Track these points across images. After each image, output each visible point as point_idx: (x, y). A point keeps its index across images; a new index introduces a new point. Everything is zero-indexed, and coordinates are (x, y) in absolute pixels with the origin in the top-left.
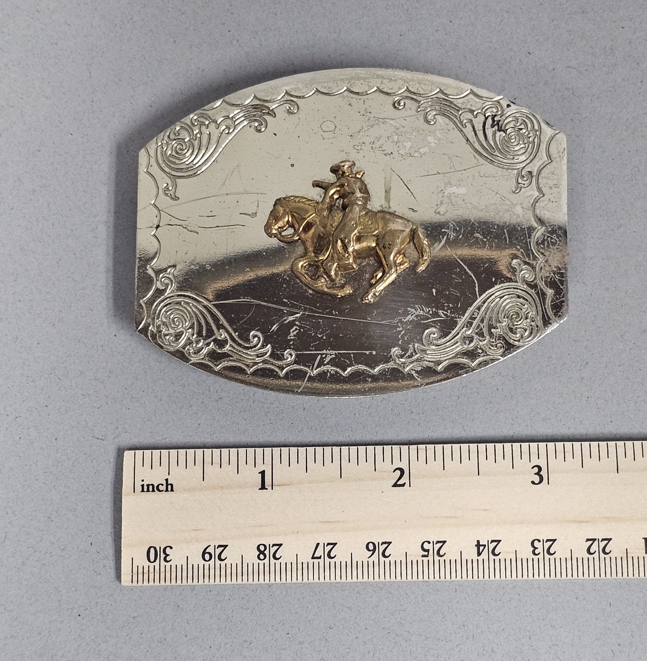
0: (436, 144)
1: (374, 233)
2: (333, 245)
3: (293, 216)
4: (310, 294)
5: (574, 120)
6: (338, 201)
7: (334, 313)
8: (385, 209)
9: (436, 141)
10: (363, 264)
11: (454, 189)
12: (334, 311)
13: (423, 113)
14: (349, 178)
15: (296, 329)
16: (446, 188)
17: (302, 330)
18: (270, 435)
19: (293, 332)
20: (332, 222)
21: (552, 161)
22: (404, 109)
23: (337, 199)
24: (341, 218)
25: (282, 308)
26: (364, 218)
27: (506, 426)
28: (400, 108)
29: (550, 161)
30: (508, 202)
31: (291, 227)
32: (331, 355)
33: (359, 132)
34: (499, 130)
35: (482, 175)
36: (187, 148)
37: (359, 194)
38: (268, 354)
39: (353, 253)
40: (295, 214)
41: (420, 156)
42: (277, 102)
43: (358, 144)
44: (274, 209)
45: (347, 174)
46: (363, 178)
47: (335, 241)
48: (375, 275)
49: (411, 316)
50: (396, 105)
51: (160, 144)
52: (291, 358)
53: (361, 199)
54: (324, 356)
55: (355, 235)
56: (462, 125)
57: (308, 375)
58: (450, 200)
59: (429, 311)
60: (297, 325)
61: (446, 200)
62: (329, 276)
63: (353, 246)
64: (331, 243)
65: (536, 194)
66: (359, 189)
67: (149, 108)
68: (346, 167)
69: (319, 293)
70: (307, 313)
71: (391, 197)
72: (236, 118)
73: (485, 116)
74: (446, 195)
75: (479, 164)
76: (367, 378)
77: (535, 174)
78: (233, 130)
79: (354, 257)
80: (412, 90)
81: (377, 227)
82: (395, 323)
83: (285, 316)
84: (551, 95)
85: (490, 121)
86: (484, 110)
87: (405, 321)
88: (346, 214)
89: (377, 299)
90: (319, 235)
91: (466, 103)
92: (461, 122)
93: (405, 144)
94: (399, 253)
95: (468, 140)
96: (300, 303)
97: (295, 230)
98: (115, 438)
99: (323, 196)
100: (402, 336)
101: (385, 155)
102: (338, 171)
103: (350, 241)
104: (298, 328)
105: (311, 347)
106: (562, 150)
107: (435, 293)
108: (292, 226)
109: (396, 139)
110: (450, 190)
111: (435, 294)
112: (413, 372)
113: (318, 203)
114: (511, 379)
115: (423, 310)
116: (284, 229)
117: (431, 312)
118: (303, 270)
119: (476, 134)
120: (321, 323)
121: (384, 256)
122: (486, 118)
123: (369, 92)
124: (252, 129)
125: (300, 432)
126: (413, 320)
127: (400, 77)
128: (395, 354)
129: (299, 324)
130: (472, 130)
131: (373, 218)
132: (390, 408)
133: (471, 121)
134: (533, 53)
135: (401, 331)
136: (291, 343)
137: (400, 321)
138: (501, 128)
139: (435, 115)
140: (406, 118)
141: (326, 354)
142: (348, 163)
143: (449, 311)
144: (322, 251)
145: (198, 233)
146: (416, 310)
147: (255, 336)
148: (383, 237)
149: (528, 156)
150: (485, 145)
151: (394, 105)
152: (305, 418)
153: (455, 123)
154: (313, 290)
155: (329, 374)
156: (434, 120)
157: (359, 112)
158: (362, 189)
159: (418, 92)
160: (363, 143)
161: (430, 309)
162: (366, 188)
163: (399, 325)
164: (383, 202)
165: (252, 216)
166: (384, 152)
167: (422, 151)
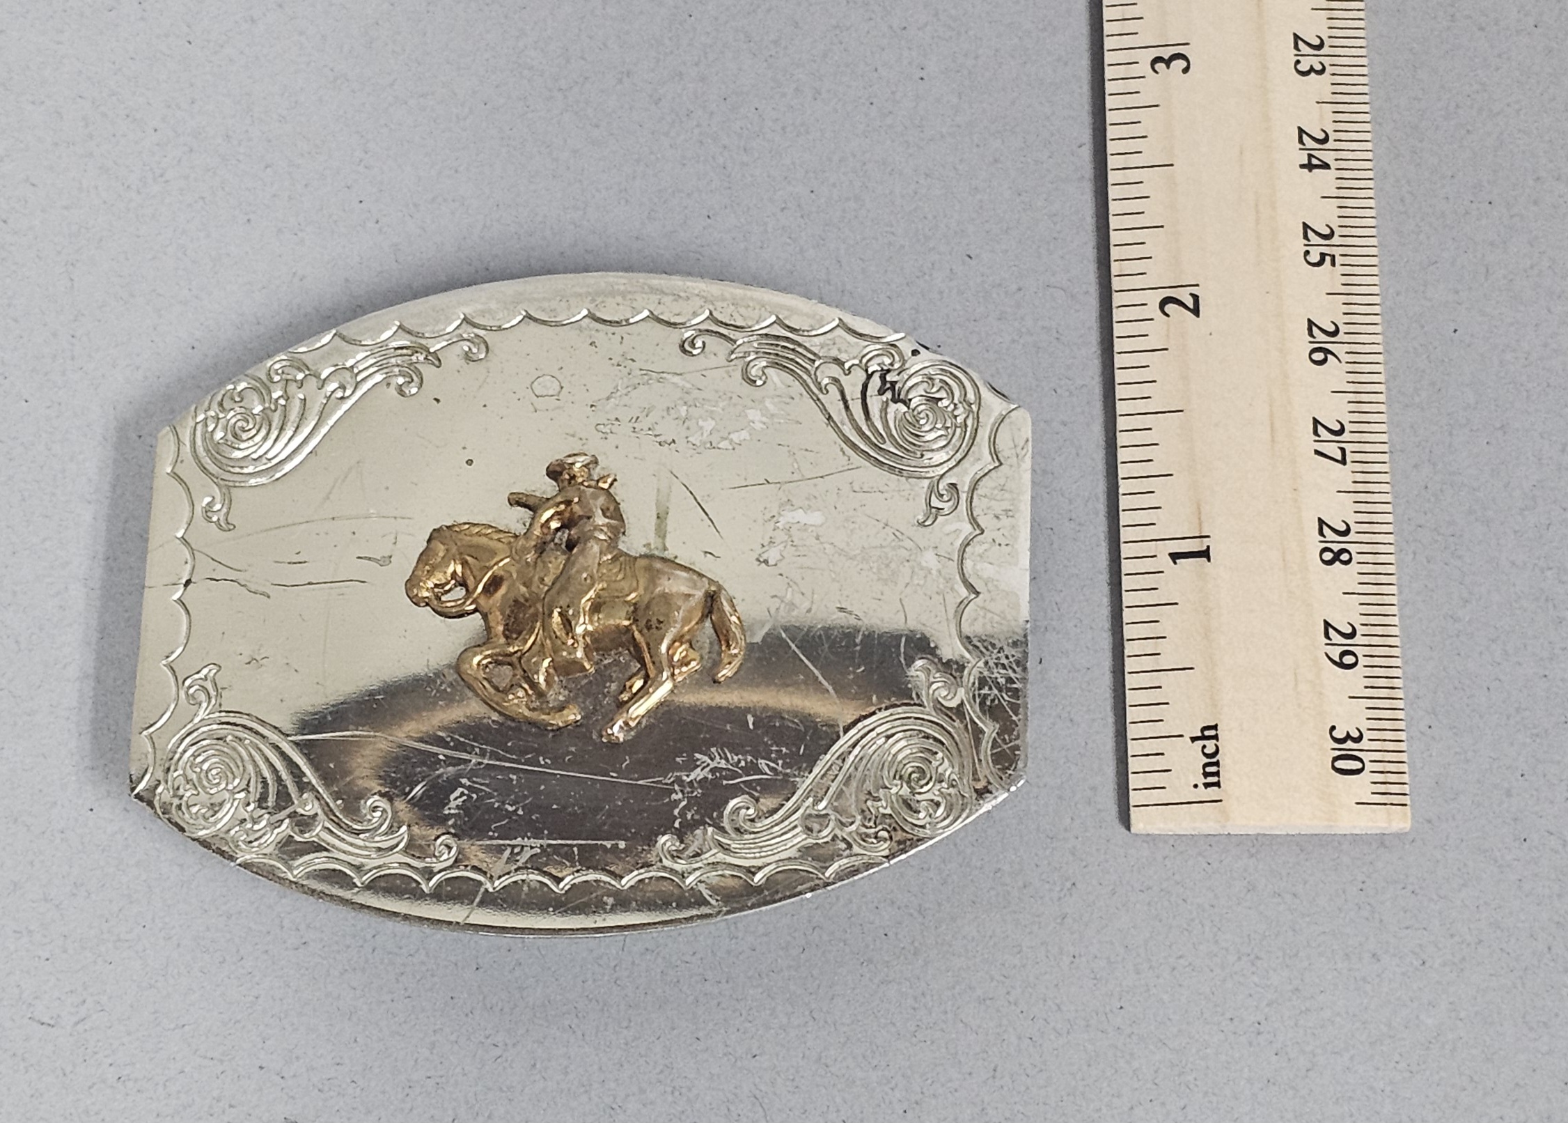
0: (764, 423)
1: (629, 598)
2: (543, 622)
3: (464, 564)
4: (493, 721)
5: (1059, 391)
6: (559, 533)
7: (542, 763)
8: (656, 553)
9: (764, 419)
10: (606, 662)
11: (799, 515)
12: (541, 758)
13: (740, 363)
14: (582, 487)
15: (462, 794)
16: (782, 513)
17: (475, 796)
18: (405, 1022)
19: (456, 799)
20: (542, 574)
21: (1001, 464)
22: (702, 355)
23: (557, 530)
24: (562, 566)
25: (435, 749)
26: (610, 567)
27: (901, 1013)
28: (695, 352)
29: (997, 464)
30: (908, 544)
31: (461, 585)
32: (532, 848)
33: (608, 399)
34: (896, 400)
35: (857, 489)
36: (257, 427)
37: (600, 520)
38: (402, 845)
39: (584, 638)
40: (469, 558)
41: (731, 447)
42: (447, 337)
43: (606, 422)
44: (427, 547)
45: (580, 480)
46: (611, 491)
47: (546, 612)
48: (628, 684)
49: (702, 770)
50: (687, 347)
51: (201, 417)
52: (449, 853)
53: (605, 529)
54: (516, 850)
55: (588, 600)
56: (820, 389)
57: (482, 890)
58: (790, 536)
59: (739, 761)
60: (462, 786)
61: (780, 536)
62: (534, 685)
63: (584, 623)
64: (540, 616)
65: (967, 528)
66: (602, 510)
67: (190, 350)
68: (578, 465)
69: (513, 720)
70: (486, 761)
71: (669, 528)
72: (361, 368)
73: (866, 371)
74: (781, 527)
75: (850, 467)
76: (605, 898)
77: (964, 488)
78: (353, 393)
79: (586, 647)
80: (720, 318)
81: (635, 584)
82: (666, 784)
83: (441, 767)
84: (1013, 341)
85: (876, 382)
86: (864, 361)
87: (689, 780)
88: (573, 558)
89: (632, 733)
90: (516, 601)
91: (828, 345)
92: (818, 385)
93: (701, 423)
94: (679, 639)
95: (830, 418)
96: (474, 740)
97: (467, 590)
98: (77, 1023)
99: (528, 524)
100: (682, 814)
101: (660, 444)
102: (561, 473)
103: (579, 613)
104: (466, 792)
105: (491, 830)
106: (1022, 443)
107: (753, 724)
108: (463, 584)
109: (684, 414)
110: (788, 517)
111: (751, 727)
112: (702, 887)
113: (516, 536)
114: (916, 914)
115: (727, 760)
116: (447, 588)
117: (743, 764)
118: (482, 672)
119: (847, 408)
120: (515, 782)
121: (648, 644)
122: (869, 376)
123: (631, 321)
124: (392, 391)
125: (467, 1015)
126: (706, 778)
127: (696, 292)
128: (665, 848)
129: (468, 783)
130: (840, 398)
131: (628, 568)
132: (659, 970)
133: (836, 381)
134: (977, 256)
135: (680, 801)
136: (450, 823)
137: (679, 781)
138: (899, 395)
139: (765, 367)
140: (704, 373)
141: (523, 847)
142: (581, 459)
143: (780, 762)
144: (520, 633)
145: (269, 597)
146: (712, 760)
147: (374, 809)
148: (648, 607)
149: (952, 453)
150: (865, 428)
151: (682, 347)
152: (479, 987)
153: (804, 384)
154: (500, 713)
155: (525, 888)
156: (764, 378)
157: (611, 359)
158: (608, 509)
159: (732, 322)
160: (617, 419)
161: (740, 757)
162: (617, 509)
163: (676, 787)
164: (652, 539)
165: (381, 563)
166: (658, 439)
167: (734, 437)
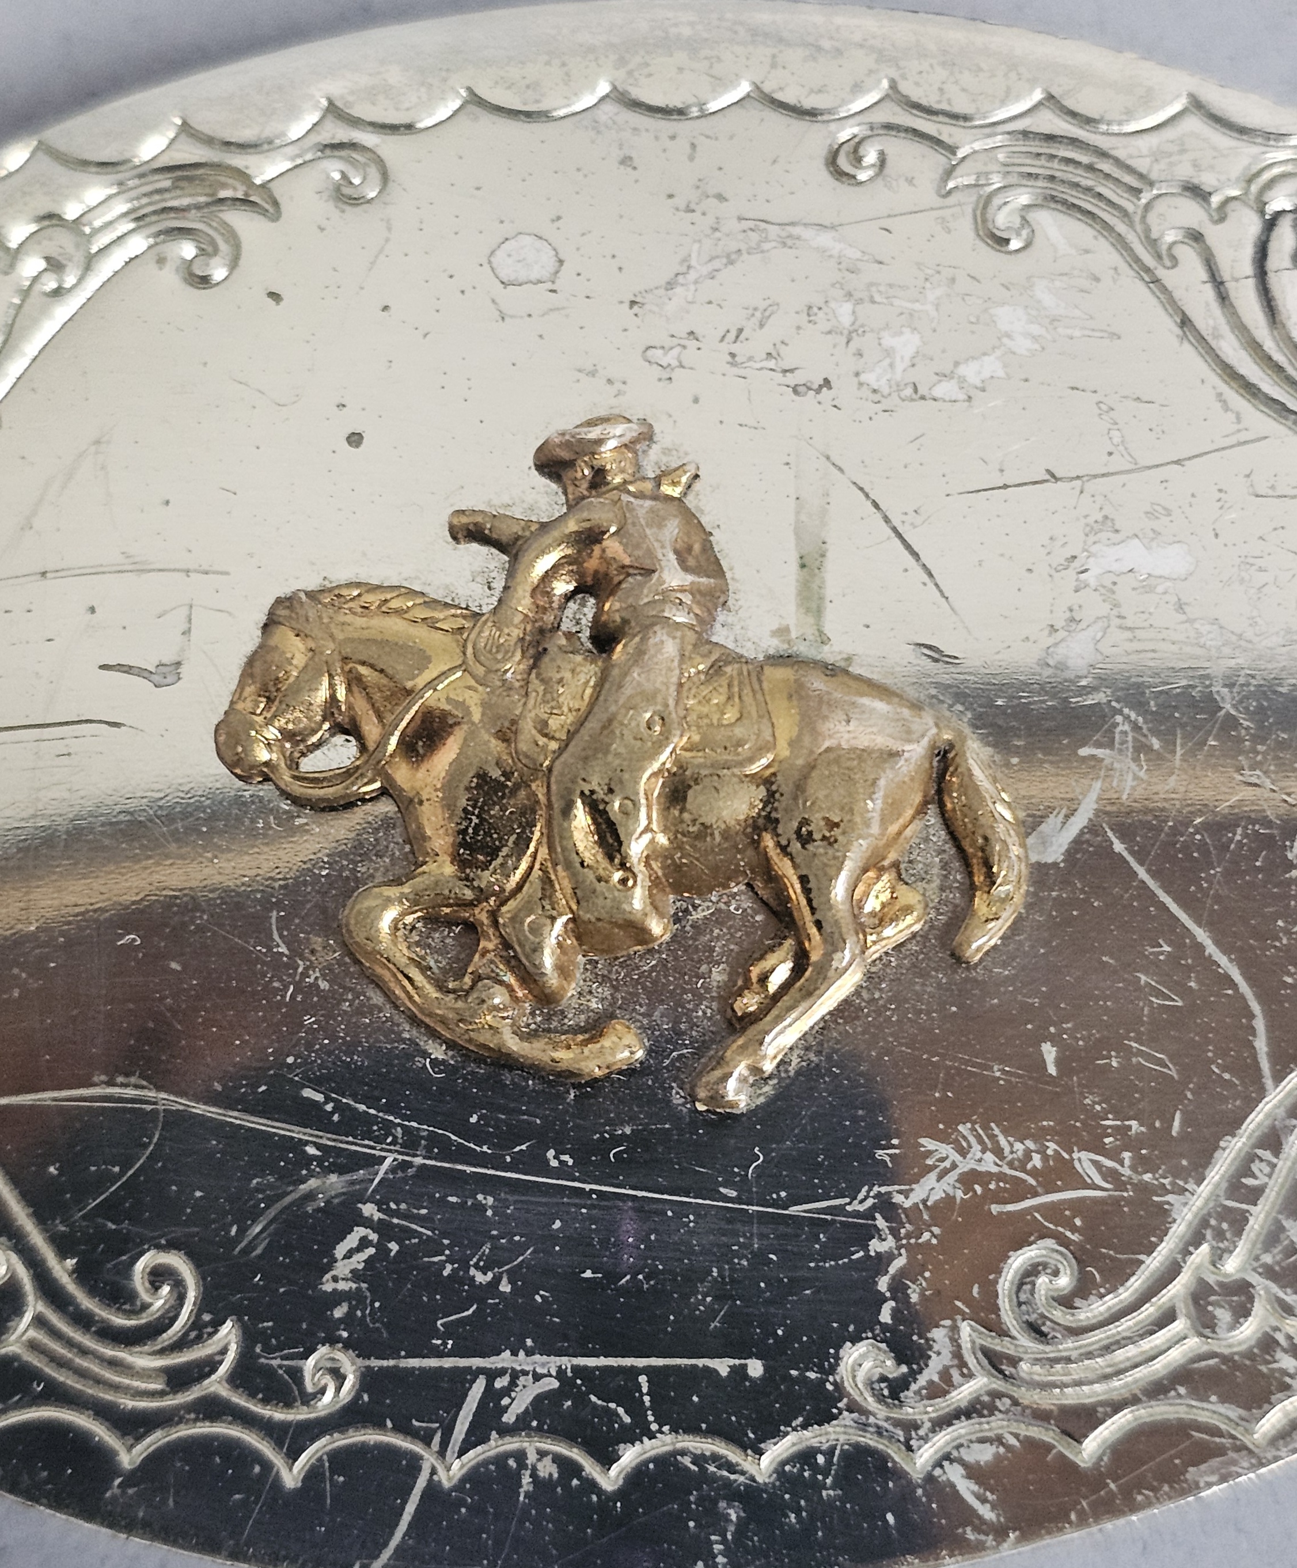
0: (1035, 338)
1: (754, 768)
2: (549, 823)
3: (354, 681)
4: (435, 1062)
6: (572, 606)
7: (554, 1163)
8: (803, 649)
9: (1035, 329)
10: (697, 915)
11: (1133, 554)
12: (551, 1153)
13: (970, 199)
14: (625, 498)
15: (364, 1243)
16: (1094, 549)
17: (394, 1247)
19: (349, 1255)
20: (542, 711)
22: (880, 181)
23: (569, 597)
24: (589, 691)
25: (297, 1133)
26: (705, 691)
28: (862, 176)
31: (346, 732)
32: (537, 1377)
33: (670, 285)
35: (1262, 490)
37: (674, 577)
38: (223, 1369)
39: (647, 864)
40: (363, 670)
41: (962, 396)
42: (290, 150)
43: (668, 342)
44: (261, 646)
45: (618, 480)
46: (690, 501)
47: (557, 805)
48: (755, 972)
49: (939, 1178)
50: (842, 163)
52: (338, 1389)
53: (687, 599)
54: (500, 1383)
55: (655, 774)
56: (1159, 257)
57: (421, 1483)
58: (1116, 605)
59: (1028, 1155)
60: (367, 1223)
61: (1094, 606)
62: (529, 977)
63: (647, 829)
64: (542, 812)
66: (677, 552)
68: (612, 444)
69: (480, 1060)
70: (418, 1161)
71: (830, 592)
72: (97, 223)
73: (1262, 213)
74: (1093, 583)
75: (1243, 436)
76: (722, 1504)
78: (81, 280)
79: (655, 883)
80: (916, 95)
81: (767, 735)
82: (857, 1214)
83: (311, 1175)
85: (1284, 236)
86: (1254, 188)
87: (907, 1204)
88: (615, 672)
89: (766, 1089)
90: (482, 777)
91: (1170, 155)
92: (1152, 243)
93: (888, 341)
94: (874, 864)
95: (1185, 322)
96: (388, 1109)
97: (363, 748)
99: (499, 585)
100: (898, 1289)
101: (795, 391)
102: (570, 464)
103: (636, 804)
104: (374, 1237)
105: (437, 1335)
107: (1058, 1062)
108: (351, 729)
109: (846, 320)
110: (1107, 559)
111: (1052, 1070)
112: (954, 1474)
113: (477, 616)
115: (998, 1152)
116: (314, 739)
117: (1037, 1161)
118: (404, 947)
119: (1223, 298)
120: (489, 1213)
121: (804, 880)
122: (1271, 224)
123: (713, 106)
124: (170, 278)
126: (949, 1199)
127: (857, 37)
128: (860, 1380)
129: (377, 1216)
130: (1204, 275)
131: (747, 690)
133: (1196, 237)
135: (889, 1257)
136: (339, 1313)
137: (886, 1206)
139: (1028, 207)
140: (887, 223)
141: (515, 1375)
142: (619, 429)
143: (1127, 1155)
144: (494, 853)
146: (963, 1152)
147: (158, 1276)
148: (800, 788)
150: (1269, 345)
151: (832, 160)
153: (1121, 244)
154: (451, 1045)
155: (526, 1479)
156: (1025, 233)
157: (671, 196)
158: (689, 549)
159: (944, 106)
160: (692, 334)
161: (1030, 1144)
162: (708, 547)
163: (881, 1222)
164: (791, 614)
165: (156, 678)
166: (791, 379)
167: (971, 372)
